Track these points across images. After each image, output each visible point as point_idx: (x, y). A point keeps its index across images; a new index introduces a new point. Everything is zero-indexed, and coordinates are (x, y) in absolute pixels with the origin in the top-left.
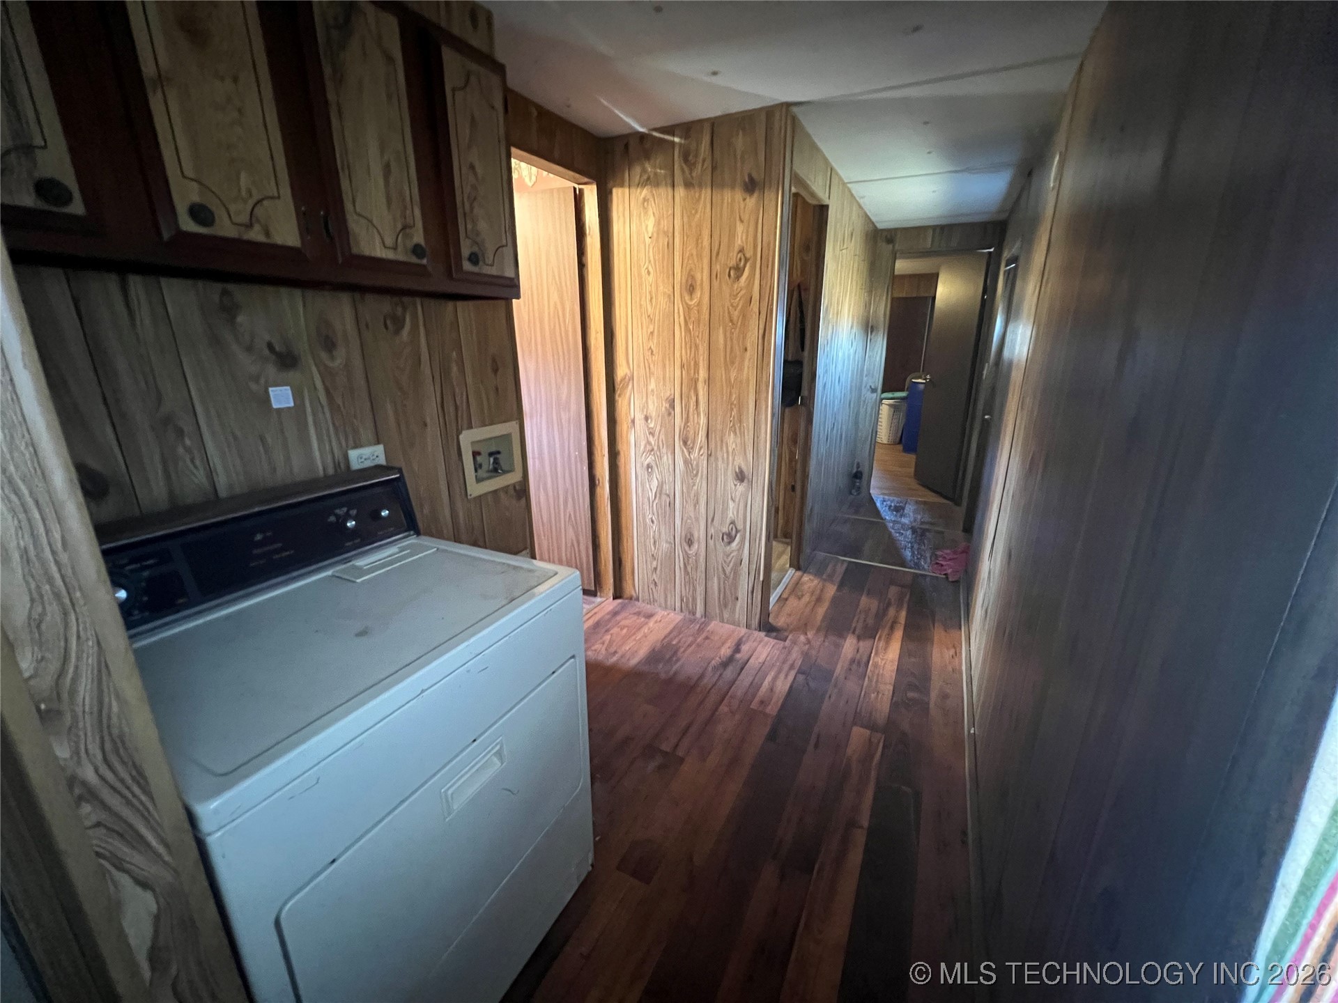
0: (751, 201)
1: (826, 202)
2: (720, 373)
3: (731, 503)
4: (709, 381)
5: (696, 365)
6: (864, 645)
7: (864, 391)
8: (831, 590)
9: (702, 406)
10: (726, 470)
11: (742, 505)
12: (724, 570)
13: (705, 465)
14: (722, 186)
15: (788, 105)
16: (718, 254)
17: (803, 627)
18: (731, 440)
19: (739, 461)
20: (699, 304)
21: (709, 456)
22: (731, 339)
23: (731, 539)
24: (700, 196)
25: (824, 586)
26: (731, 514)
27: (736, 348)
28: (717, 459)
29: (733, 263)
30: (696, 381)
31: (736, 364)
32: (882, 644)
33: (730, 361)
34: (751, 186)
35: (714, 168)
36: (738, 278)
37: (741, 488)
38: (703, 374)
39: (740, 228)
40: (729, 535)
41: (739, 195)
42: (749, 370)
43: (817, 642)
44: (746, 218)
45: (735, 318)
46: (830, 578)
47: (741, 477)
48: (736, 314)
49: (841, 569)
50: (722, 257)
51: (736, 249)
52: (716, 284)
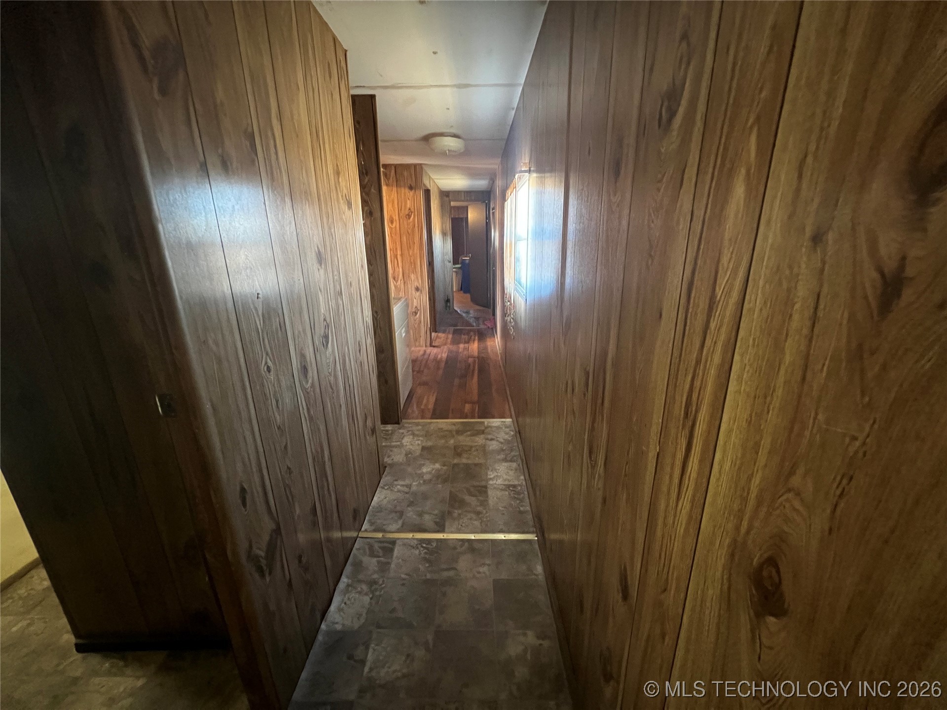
0: (412, 193)
1: (429, 188)
2: (406, 252)
3: (415, 300)
4: (402, 255)
5: (396, 249)
6: (466, 345)
7: (446, 262)
8: (450, 336)
9: (400, 264)
10: (412, 287)
11: (419, 301)
12: (414, 326)
13: (403, 287)
14: (400, 187)
15: (421, 164)
16: (401, 210)
17: (445, 344)
18: (413, 276)
19: (416, 284)
20: (396, 227)
21: (404, 283)
22: (409, 240)
23: (416, 313)
24: (392, 189)
25: (447, 336)
26: (415, 304)
27: (411, 242)
28: (408, 284)
29: (407, 213)
30: (397, 255)
31: (412, 249)
32: (472, 344)
33: (409, 247)
34: (411, 188)
35: (397, 181)
36: (409, 218)
37: (418, 294)
38: (399, 253)
39: (408, 202)
40: (415, 312)
41: (407, 190)
42: (417, 250)
43: (451, 347)
44: (410, 199)
45: (410, 233)
46: (449, 332)
47: (417, 289)
48: (410, 231)
49: (452, 331)
50: (403, 212)
51: (408, 209)
52: (401, 221)
